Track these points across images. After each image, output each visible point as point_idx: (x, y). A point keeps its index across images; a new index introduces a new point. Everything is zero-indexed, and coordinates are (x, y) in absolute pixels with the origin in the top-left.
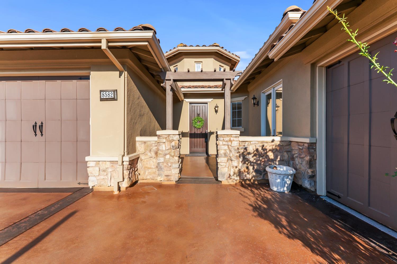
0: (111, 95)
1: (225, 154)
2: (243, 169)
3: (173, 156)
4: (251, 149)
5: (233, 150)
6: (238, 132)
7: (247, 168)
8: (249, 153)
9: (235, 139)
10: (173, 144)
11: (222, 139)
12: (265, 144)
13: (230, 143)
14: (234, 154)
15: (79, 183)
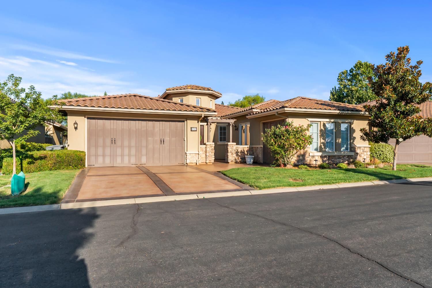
0: (195, 130)
1: (231, 152)
2: (237, 158)
3: (212, 153)
4: (239, 150)
5: (233, 150)
6: (235, 143)
7: (238, 158)
8: (239, 152)
9: (234, 146)
10: (212, 148)
11: (229, 146)
12: (244, 148)
13: (232, 148)
14: (234, 152)
15: (179, 163)
